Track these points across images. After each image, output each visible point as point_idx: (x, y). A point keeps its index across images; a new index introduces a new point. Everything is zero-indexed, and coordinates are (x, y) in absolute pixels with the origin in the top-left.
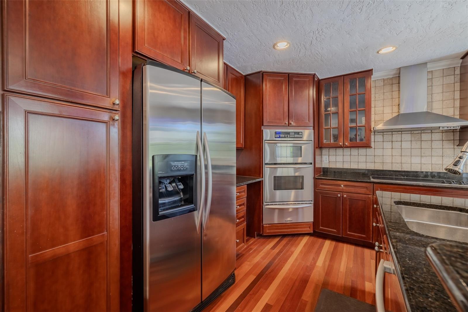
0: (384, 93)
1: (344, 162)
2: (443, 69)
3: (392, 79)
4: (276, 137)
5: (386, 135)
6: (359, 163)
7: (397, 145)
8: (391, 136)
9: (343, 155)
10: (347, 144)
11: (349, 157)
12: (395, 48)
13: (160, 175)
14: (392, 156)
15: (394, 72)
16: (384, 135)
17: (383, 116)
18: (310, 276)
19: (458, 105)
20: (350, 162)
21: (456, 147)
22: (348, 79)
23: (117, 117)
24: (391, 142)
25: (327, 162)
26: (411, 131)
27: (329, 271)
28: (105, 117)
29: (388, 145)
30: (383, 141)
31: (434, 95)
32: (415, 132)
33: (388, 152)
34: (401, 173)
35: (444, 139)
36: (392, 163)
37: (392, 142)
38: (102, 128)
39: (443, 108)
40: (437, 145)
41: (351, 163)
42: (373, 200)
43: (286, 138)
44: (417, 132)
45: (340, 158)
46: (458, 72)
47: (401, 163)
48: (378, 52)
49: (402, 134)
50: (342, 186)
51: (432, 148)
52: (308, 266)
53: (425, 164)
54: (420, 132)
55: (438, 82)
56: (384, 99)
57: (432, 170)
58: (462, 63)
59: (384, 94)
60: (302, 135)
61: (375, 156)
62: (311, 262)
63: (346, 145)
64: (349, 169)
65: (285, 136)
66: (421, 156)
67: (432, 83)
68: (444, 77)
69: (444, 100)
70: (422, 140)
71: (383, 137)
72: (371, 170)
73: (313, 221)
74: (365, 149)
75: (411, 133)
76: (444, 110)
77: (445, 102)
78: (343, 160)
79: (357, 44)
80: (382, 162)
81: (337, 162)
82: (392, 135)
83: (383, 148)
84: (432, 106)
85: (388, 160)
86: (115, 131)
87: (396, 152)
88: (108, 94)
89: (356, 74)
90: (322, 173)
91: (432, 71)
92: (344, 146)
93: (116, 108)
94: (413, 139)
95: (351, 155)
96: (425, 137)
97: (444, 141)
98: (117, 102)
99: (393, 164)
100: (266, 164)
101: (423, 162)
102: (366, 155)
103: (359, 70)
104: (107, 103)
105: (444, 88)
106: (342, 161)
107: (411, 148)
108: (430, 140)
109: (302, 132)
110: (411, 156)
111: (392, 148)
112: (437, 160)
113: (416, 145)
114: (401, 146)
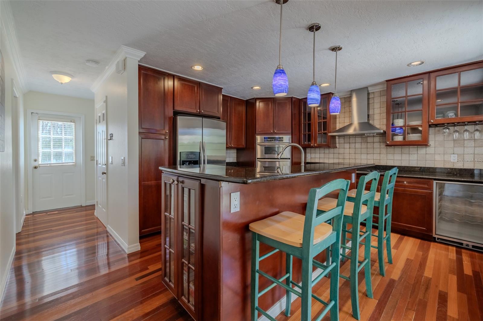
0: (345, 107)
2: (380, 91)
7: (352, 145)
9: (320, 153)
10: (315, 145)
13: (183, 160)
14: (350, 153)
15: (348, 93)
20: (324, 158)
23: (167, 137)
25: (309, 158)
26: (361, 135)
28: (163, 137)
29: (347, 146)
30: (344, 143)
31: (375, 110)
33: (347, 151)
35: (381, 141)
37: (350, 143)
38: (162, 142)
39: (380, 119)
40: (377, 145)
43: (271, 141)
46: (385, 93)
49: (355, 137)
51: (373, 148)
53: (369, 159)
56: (344, 112)
59: (345, 109)
60: (283, 139)
61: (339, 154)
66: (367, 154)
67: (374, 101)
68: (381, 97)
69: (381, 113)
70: (368, 142)
74: (333, 149)
75: (361, 137)
76: (381, 120)
77: (381, 114)
78: (320, 156)
80: (343, 158)
81: (316, 158)
82: (350, 138)
84: (374, 118)
86: (167, 142)
88: (164, 129)
91: (374, 92)
93: (167, 133)
94: (362, 141)
95: (324, 153)
96: (370, 139)
97: (381, 143)
98: (167, 131)
100: (258, 159)
104: (164, 132)
105: (381, 104)
107: (361, 148)
108: (372, 142)
109: (283, 137)
110: (361, 154)
111: (350, 148)
112: (376, 157)
113: (364, 145)
114: (355, 146)
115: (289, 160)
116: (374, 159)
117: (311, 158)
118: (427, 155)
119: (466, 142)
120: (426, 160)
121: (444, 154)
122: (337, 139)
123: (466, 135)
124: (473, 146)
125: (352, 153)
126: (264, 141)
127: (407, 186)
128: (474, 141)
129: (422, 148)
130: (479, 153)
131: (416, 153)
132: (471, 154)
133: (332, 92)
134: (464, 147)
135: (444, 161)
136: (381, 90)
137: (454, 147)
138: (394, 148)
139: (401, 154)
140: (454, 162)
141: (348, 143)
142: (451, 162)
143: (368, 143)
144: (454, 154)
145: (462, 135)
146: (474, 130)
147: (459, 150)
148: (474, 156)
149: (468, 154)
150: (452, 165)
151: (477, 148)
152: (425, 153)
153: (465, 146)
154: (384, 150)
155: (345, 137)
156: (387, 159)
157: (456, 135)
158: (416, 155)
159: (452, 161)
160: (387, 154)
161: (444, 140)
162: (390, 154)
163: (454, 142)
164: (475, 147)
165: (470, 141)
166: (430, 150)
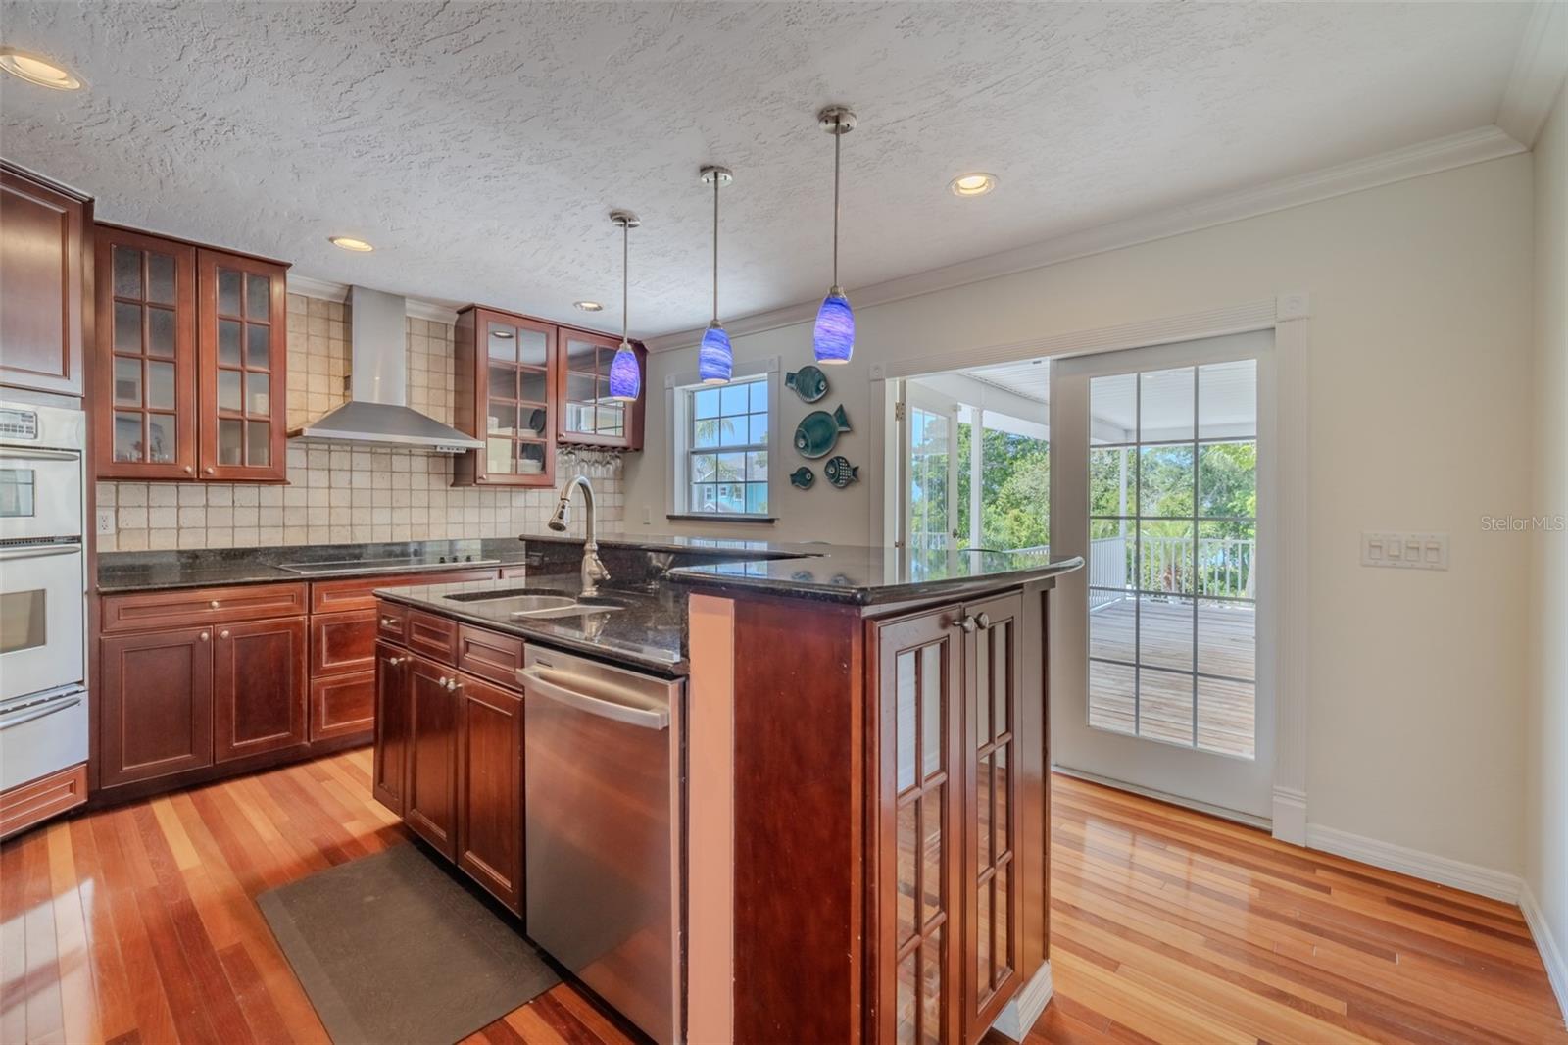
1: (183, 528)
2: (429, 321)
3: (328, 304)
5: (314, 452)
6: (236, 530)
7: (340, 479)
8: (328, 456)
9: (179, 507)
10: (210, 470)
11: (201, 513)
12: (371, 249)
14: (330, 507)
15: (334, 290)
16: (310, 452)
17: (307, 398)
18: (190, 899)
19: (452, 405)
20: (206, 528)
21: (449, 488)
22: (214, 263)
24: (327, 472)
25: (107, 532)
27: (237, 860)
29: (319, 478)
30: (307, 468)
31: (415, 373)
32: (379, 450)
33: (319, 497)
34: (351, 551)
35: (430, 471)
36: (330, 526)
37: (330, 470)
40: (420, 481)
41: (209, 531)
42: (309, 627)
44: (384, 451)
45: (164, 518)
46: (451, 336)
47: (351, 526)
48: (332, 240)
49: (352, 452)
50: (215, 604)
51: (411, 490)
52: (154, 888)
54: (389, 450)
55: (420, 345)
56: (307, 354)
57: (411, 537)
58: (458, 321)
61: (284, 507)
62: (157, 876)
63: (208, 473)
64: (204, 550)
66: (392, 508)
68: (431, 340)
71: (307, 455)
72: (277, 548)
73: (87, 758)
74: (257, 490)
75: (371, 452)
78: (178, 522)
79: (299, 201)
80: (305, 524)
81: (152, 532)
82: (330, 451)
83: (307, 488)
85: (319, 518)
87: (340, 498)
89: (240, 259)
92: (201, 477)
94: (375, 466)
95: (207, 506)
96: (400, 463)
97: (431, 475)
99: (332, 528)
101: (395, 521)
102: (259, 506)
103: (251, 250)
106: (176, 526)
107: (372, 489)
108: (407, 470)
110: (372, 507)
111: (330, 488)
112: (419, 516)
113: (382, 482)
114: (351, 483)
117: (118, 531)
125: (338, 507)
136: (431, 319)
139: (480, 507)
141: (325, 469)
143: (394, 475)
154: (439, 499)
155: (311, 446)
156: (447, 524)
160: (447, 507)
162: (453, 507)
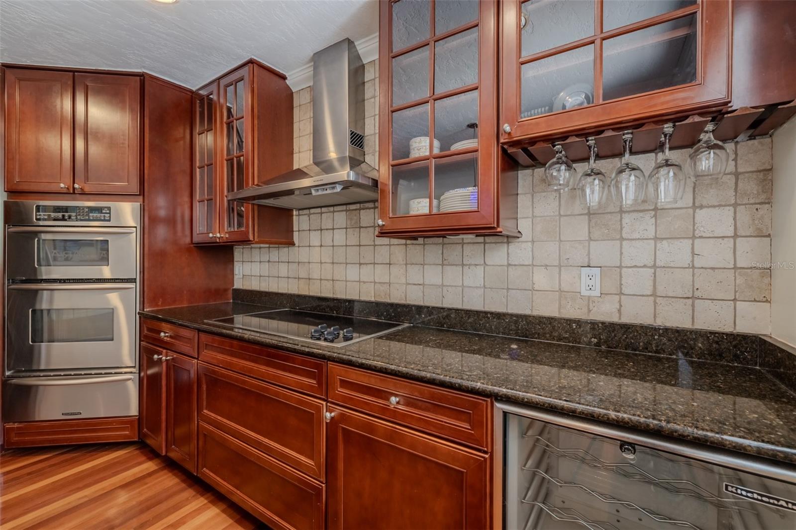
1: (261, 276)
4: (38, 217)
6: (279, 279)
9: (260, 262)
20: (269, 277)
22: (224, 86)
25: (240, 276)
43: (65, 220)
60: (110, 213)
61: (299, 264)
65: (63, 216)
66: (360, 264)
70: (361, 225)
73: (138, 414)
75: (346, 211)
78: (260, 271)
81: (252, 277)
83: (310, 246)
89: (232, 74)
90: (231, 301)
95: (269, 262)
100: (10, 282)
101: (362, 278)
102: (288, 262)
107: (346, 246)
109: (109, 208)
110: (346, 264)
111: (321, 246)
113: (353, 237)
114: (333, 241)
115: (132, 285)
116: (375, 283)
118: (510, 269)
119: (627, 219)
120: (508, 289)
121: (560, 266)
122: (294, 217)
123: (629, 186)
124: (651, 234)
125: (325, 263)
126: (37, 219)
127: (404, 416)
128: (655, 216)
129: (496, 243)
130: (672, 265)
131: (482, 262)
132: (645, 266)
133: (255, 58)
134: (622, 239)
135: (560, 291)
137: (590, 239)
138: (424, 244)
139: (443, 265)
140: (589, 297)
141: (318, 230)
142: (582, 297)
143: (362, 230)
144: (589, 266)
145: (613, 190)
146: (653, 165)
147: (605, 252)
148: (655, 273)
149: (636, 266)
150: (585, 310)
151: (665, 242)
152: (506, 264)
153: (624, 236)
157: (594, 192)
158: (480, 270)
159: (585, 292)
160: (406, 264)
161: (560, 215)
162: (413, 264)
163: (590, 221)
164: (656, 239)
165: (641, 214)
166: (520, 252)
